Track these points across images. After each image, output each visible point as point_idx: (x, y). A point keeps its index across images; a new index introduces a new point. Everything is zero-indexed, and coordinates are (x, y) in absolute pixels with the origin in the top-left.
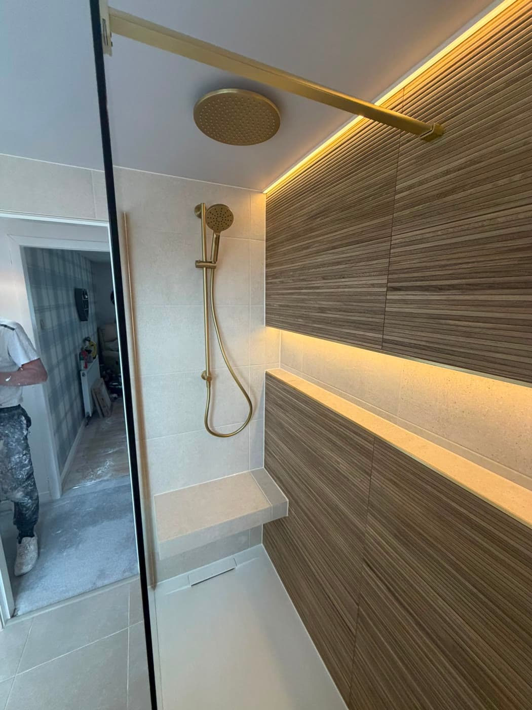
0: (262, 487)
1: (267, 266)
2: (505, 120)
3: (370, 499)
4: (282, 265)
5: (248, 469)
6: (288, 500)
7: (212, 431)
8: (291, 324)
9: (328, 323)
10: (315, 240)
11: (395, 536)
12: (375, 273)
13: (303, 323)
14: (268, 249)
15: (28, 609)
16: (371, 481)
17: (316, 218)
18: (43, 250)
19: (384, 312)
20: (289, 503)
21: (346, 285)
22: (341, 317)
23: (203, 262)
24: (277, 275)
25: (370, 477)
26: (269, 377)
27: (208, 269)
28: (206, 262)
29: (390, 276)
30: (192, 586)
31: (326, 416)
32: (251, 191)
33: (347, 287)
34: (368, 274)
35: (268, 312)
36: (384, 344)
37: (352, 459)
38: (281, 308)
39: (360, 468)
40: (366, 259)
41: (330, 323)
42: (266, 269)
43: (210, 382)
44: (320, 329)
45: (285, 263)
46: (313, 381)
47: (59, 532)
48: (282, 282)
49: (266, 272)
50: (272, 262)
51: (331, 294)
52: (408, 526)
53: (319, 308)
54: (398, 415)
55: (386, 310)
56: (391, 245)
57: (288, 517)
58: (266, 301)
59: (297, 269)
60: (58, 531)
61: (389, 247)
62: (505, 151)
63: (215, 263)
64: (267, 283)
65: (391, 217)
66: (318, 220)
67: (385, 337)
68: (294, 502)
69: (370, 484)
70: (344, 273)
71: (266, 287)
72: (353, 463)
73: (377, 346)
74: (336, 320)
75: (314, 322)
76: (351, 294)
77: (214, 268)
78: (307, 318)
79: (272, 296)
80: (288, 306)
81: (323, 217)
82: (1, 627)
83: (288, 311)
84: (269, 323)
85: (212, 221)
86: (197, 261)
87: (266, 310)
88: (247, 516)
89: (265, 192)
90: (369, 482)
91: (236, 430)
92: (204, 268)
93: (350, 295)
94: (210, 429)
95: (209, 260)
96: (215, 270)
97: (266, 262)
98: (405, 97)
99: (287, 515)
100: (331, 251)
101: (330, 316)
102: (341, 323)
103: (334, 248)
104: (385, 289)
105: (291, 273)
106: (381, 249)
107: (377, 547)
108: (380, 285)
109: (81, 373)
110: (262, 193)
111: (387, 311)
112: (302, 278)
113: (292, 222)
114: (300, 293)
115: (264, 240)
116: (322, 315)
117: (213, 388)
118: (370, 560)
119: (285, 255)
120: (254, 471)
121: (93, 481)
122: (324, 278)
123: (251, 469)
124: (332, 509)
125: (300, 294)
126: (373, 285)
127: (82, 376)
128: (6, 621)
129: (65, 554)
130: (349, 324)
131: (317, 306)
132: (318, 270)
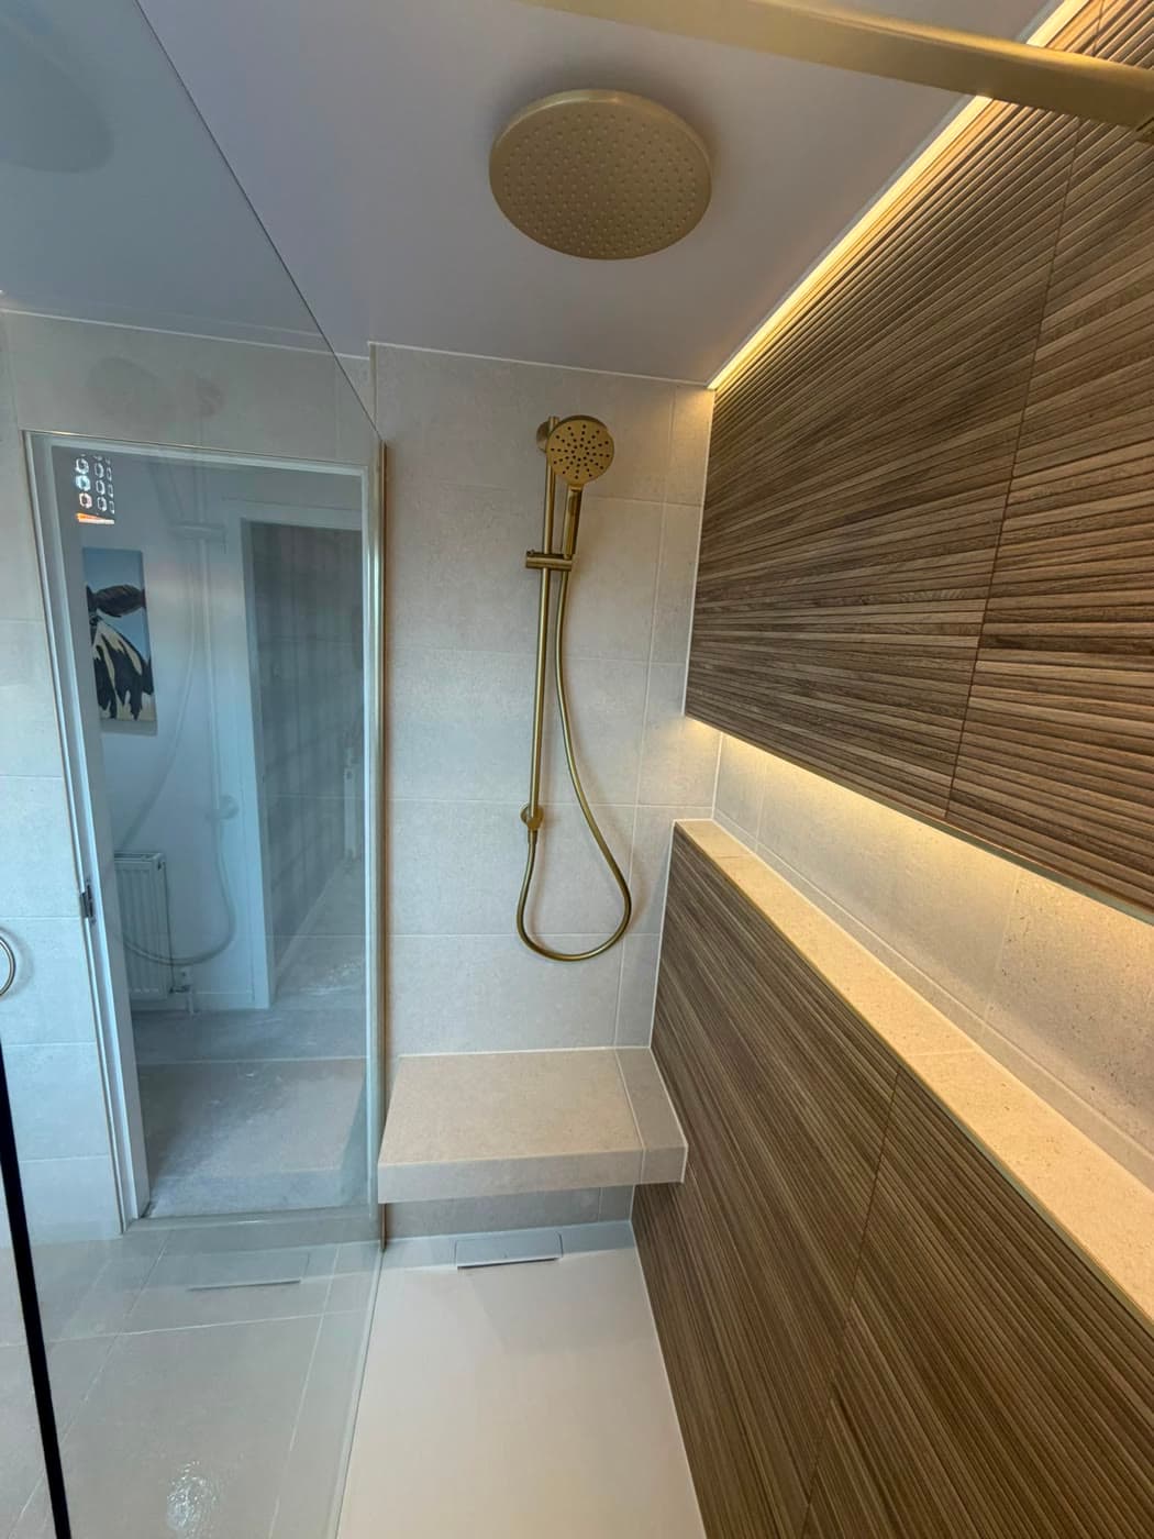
0: (633, 1096)
1: (704, 567)
3: (868, 1232)
4: (729, 566)
5: (612, 1044)
6: (686, 1145)
7: (533, 941)
8: (733, 716)
9: (815, 724)
10: (809, 499)
12: (952, 591)
13: (761, 718)
14: (709, 526)
15: (168, 1212)
16: (875, 1186)
17: (814, 443)
18: (293, 529)
19: (962, 711)
20: (689, 1153)
21: (869, 624)
22: (849, 710)
23: (541, 555)
24: (718, 593)
25: (876, 1174)
26: (680, 837)
27: (552, 572)
28: (550, 555)
29: (994, 603)
30: (459, 1268)
31: (787, 969)
32: (679, 386)
33: (871, 629)
34: (930, 594)
35: (693, 680)
36: (955, 806)
37: (836, 1103)
38: (720, 674)
39: (852, 1138)
40: (928, 553)
41: (820, 725)
42: (699, 575)
43: (535, 833)
44: (795, 737)
45: (740, 560)
46: (779, 867)
47: (251, 1075)
48: (726, 610)
49: (698, 583)
50: (711, 559)
51: (831, 647)
53: (799, 682)
54: (986, 1016)
55: (971, 704)
56: (1007, 505)
57: (684, 1186)
58: (691, 655)
59: (759, 577)
60: (250, 1072)
61: (1002, 511)
63: (570, 558)
64: (697, 611)
65: (1016, 418)
66: (820, 445)
67: (958, 784)
68: (698, 1155)
69: (873, 1193)
70: (867, 589)
71: (695, 620)
72: (837, 1115)
73: (931, 808)
74: (835, 718)
75: (784, 717)
76: (878, 648)
77: (568, 570)
78: (770, 705)
79: (704, 644)
80: (732, 671)
81: (831, 437)
82: (120, 1230)
83: (732, 684)
84: (694, 709)
85: (563, 457)
86: (528, 553)
87: (689, 676)
88: (581, 1157)
89: (713, 386)
90: (871, 1185)
91: (591, 949)
92: (545, 570)
93: (876, 653)
94: (529, 936)
95: (554, 551)
96: (570, 574)
97: (700, 559)
98: (1103, 22)
99: (682, 1181)
101: (823, 705)
102: (846, 728)
104: (973, 642)
105: (747, 588)
106: (978, 518)
107: (872, 1377)
108: (964, 630)
109: (346, 771)
110: (705, 388)
111: (973, 708)
112: (768, 600)
113: (762, 455)
114: (762, 639)
115: (700, 506)
116: (804, 700)
117: (545, 845)
118: (847, 1395)
119: (739, 542)
120: (622, 1050)
121: (331, 989)
122: (817, 604)
123: (618, 1044)
124: (776, 1214)
125: (759, 641)
126: (941, 629)
127: (345, 777)
128: (130, 1223)
129: (250, 1122)
130: (866, 733)
131: (795, 675)
132: (806, 580)
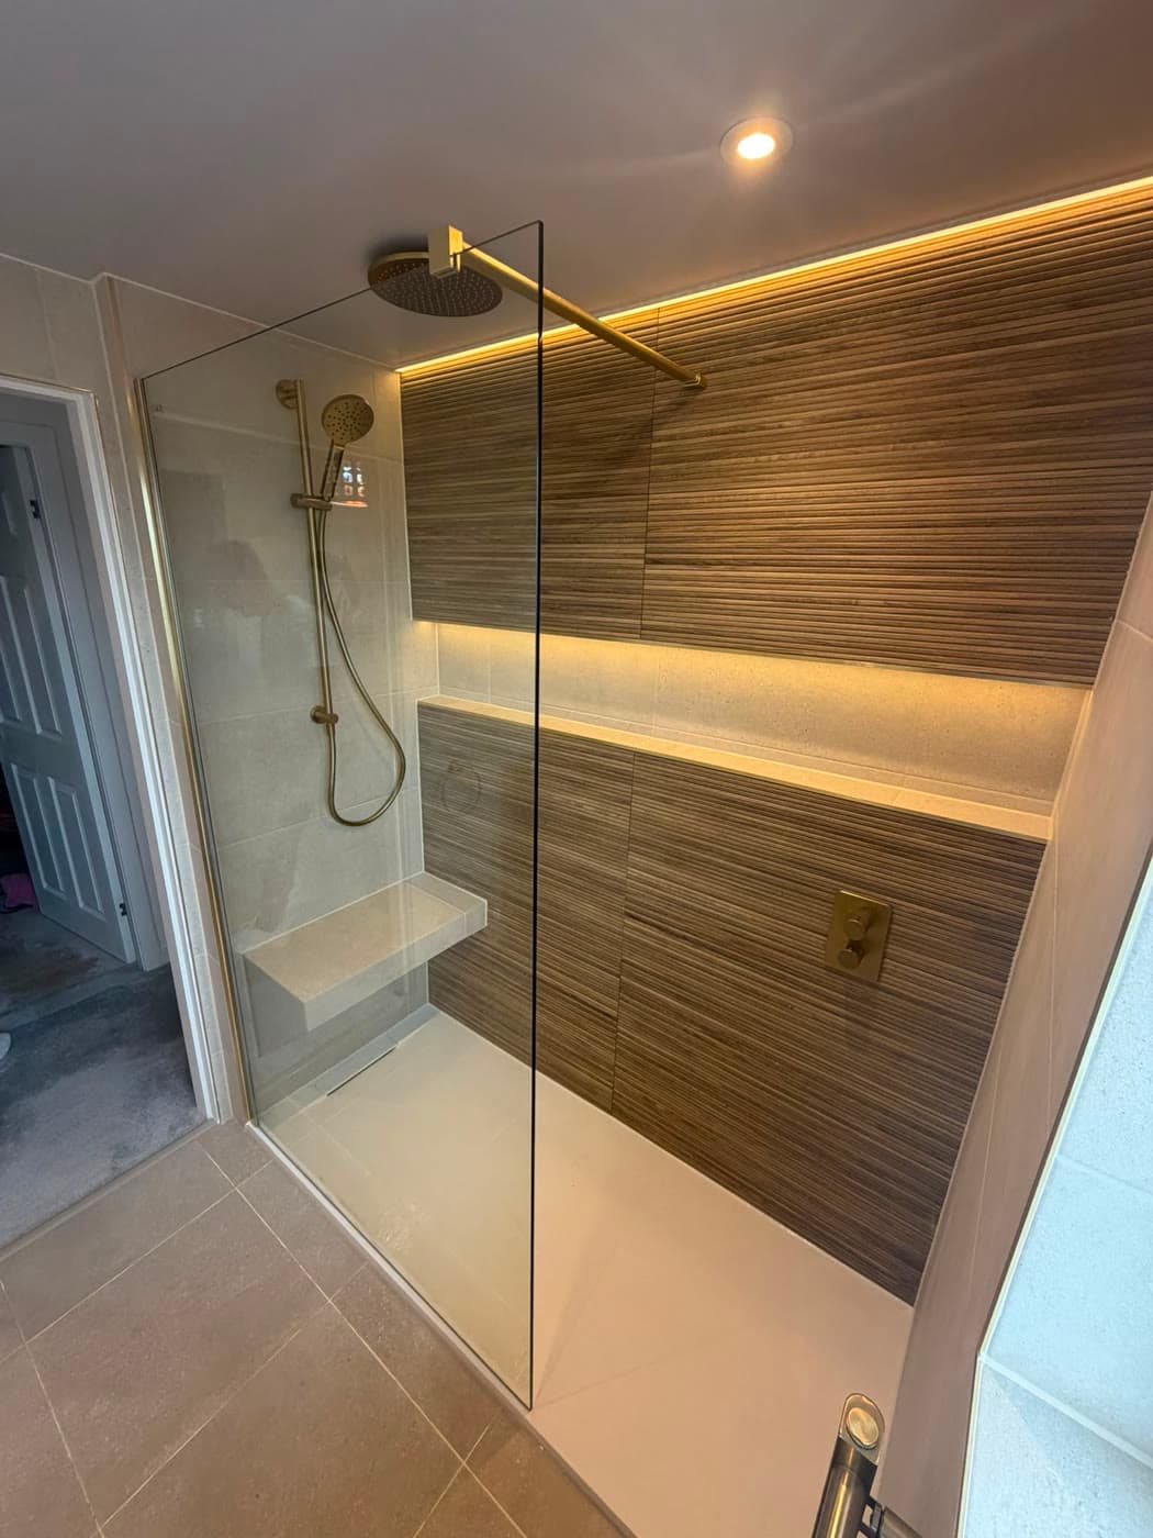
1: (411, 510)
2: (766, 396)
3: (631, 833)
4: (447, 511)
5: (400, 878)
6: (485, 902)
11: (667, 862)
12: (627, 539)
16: (631, 811)
19: (641, 591)
20: (489, 904)
23: (307, 497)
24: (438, 529)
25: (630, 805)
26: (423, 709)
27: (316, 511)
28: (314, 498)
29: (649, 545)
30: (329, 1095)
32: (375, 365)
33: (584, 556)
34: (616, 540)
35: (418, 593)
36: (643, 632)
37: (603, 792)
38: (451, 587)
39: (615, 800)
40: (612, 521)
41: (559, 608)
42: (408, 515)
48: (451, 542)
49: (409, 520)
50: (424, 504)
52: (681, 841)
55: (645, 588)
56: (648, 505)
57: (488, 927)
58: (410, 574)
59: (485, 522)
61: (646, 508)
62: (763, 429)
63: (329, 500)
64: (411, 542)
65: (647, 469)
67: (643, 623)
68: (497, 899)
69: (631, 814)
70: (577, 535)
71: (410, 549)
72: (604, 796)
73: (635, 636)
76: (590, 567)
77: (326, 509)
79: (427, 566)
80: (466, 583)
83: (467, 592)
84: (422, 613)
86: (294, 496)
87: (410, 590)
89: (399, 371)
90: (628, 812)
91: (377, 811)
92: (311, 510)
93: (589, 569)
95: (315, 494)
96: (328, 513)
97: (408, 503)
98: (660, 321)
99: (486, 924)
100: (552, 502)
102: (576, 606)
103: (559, 497)
104: (642, 562)
105: (473, 528)
106: (636, 508)
107: (643, 888)
108: (636, 557)
110: (395, 372)
111: (646, 590)
112: (497, 537)
114: (495, 561)
115: (401, 461)
118: (634, 910)
119: (456, 495)
120: (409, 880)
123: (404, 877)
125: (494, 563)
126: (625, 556)
